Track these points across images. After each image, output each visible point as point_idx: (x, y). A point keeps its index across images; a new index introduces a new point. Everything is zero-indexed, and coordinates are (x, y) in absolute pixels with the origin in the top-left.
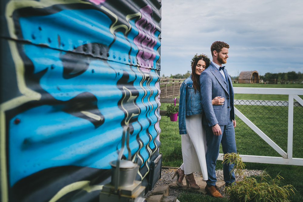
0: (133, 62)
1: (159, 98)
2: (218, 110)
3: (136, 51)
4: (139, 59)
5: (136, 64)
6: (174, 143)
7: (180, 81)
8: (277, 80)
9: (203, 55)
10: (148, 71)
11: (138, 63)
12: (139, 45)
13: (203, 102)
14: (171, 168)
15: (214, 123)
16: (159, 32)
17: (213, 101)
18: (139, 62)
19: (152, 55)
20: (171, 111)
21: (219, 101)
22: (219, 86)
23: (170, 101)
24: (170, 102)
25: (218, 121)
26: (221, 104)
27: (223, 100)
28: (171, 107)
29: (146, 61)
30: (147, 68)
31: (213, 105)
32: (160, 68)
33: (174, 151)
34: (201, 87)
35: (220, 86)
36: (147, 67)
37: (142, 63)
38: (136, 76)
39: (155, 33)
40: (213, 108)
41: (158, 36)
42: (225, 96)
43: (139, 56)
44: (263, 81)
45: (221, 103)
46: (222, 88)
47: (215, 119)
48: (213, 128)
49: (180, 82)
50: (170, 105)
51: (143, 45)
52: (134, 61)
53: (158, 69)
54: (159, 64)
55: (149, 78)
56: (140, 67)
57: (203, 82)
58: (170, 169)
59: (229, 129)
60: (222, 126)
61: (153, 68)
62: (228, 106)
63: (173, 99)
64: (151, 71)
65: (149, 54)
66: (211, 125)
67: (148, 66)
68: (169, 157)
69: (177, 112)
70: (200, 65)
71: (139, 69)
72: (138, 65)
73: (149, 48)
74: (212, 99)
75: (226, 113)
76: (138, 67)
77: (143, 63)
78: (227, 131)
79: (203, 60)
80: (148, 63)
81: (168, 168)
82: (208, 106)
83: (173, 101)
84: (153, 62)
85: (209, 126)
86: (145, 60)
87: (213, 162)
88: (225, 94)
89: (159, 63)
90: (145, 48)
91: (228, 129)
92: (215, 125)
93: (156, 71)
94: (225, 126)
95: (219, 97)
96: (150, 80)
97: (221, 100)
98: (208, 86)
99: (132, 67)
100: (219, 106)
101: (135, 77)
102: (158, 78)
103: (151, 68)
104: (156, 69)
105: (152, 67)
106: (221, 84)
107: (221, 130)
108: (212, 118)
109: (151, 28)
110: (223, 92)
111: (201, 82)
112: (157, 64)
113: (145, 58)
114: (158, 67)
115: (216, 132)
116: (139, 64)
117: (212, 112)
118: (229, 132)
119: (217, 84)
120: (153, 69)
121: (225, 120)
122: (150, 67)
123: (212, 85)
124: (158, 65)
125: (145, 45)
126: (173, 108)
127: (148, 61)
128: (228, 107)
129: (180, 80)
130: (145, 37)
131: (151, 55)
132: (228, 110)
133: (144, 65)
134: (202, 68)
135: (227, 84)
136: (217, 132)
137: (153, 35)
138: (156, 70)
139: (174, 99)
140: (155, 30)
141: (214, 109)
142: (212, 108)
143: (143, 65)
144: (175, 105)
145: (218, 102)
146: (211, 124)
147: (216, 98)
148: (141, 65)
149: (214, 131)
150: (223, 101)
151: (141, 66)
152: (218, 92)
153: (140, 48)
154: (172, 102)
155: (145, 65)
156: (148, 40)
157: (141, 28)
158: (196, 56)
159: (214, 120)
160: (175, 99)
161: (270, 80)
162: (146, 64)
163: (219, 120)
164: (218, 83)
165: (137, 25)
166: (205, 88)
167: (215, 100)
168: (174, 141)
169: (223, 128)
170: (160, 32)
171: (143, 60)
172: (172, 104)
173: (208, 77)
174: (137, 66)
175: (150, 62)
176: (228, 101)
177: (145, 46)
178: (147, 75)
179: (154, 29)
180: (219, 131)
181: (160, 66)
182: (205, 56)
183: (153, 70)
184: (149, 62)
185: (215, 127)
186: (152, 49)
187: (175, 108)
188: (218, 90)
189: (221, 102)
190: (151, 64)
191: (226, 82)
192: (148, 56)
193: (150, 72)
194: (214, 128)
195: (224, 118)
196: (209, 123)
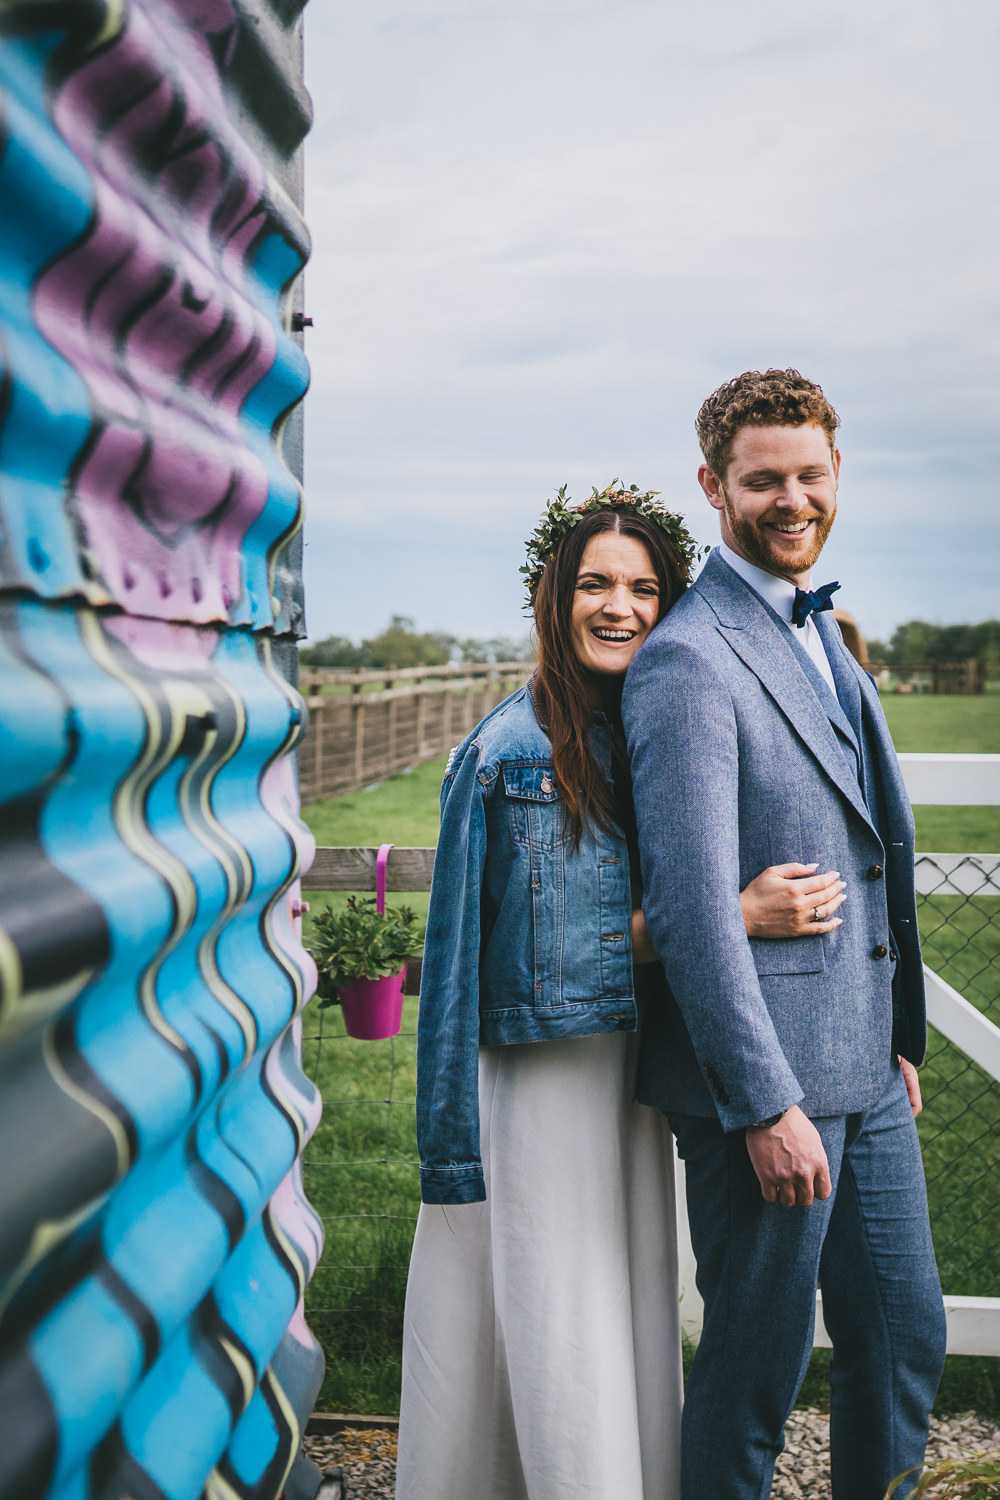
0: (38, 561)
1: (295, 913)
2: (798, 981)
3: (68, 420)
4: (100, 515)
5: (64, 579)
6: (357, 1175)
7: (356, 689)
8: (981, 671)
9: (617, 488)
10: (191, 653)
11: (87, 570)
12: (99, 365)
13: (666, 911)
14: (360, 1426)
15: (769, 1101)
16: (293, 254)
17: (750, 902)
18: (106, 555)
19: (235, 484)
20: (350, 961)
21: (802, 902)
22: (799, 772)
23: (340, 872)
24: (341, 882)
25: (801, 1075)
26: (814, 927)
27: (833, 890)
28: (354, 925)
29: (169, 542)
30: (186, 624)
31: (751, 939)
32: (300, 618)
33: (382, 1270)
34: (639, 775)
35: (807, 768)
36: (180, 605)
37: (136, 569)
38: (73, 733)
39: (253, 257)
40: (757, 962)
41: (285, 288)
42: (846, 852)
43: (99, 490)
44: (891, 678)
45: (814, 919)
46: (818, 788)
47: (778, 1063)
48: (757, 1146)
49: (357, 698)
50: (340, 908)
51: (140, 367)
52: (47, 547)
53: (282, 628)
54: (288, 577)
55: (211, 737)
56: (112, 610)
57: (657, 735)
58: (351, 1433)
59: (877, 1132)
60: (834, 1118)
61: (243, 616)
62: (872, 940)
63: (367, 857)
64: (222, 652)
65: (203, 467)
66: (746, 1122)
67: (197, 597)
68: (338, 1324)
69: (401, 967)
70: (604, 582)
71: (110, 639)
72: (96, 595)
73: (196, 398)
74: (742, 889)
75: (862, 1000)
76: (89, 620)
77: (145, 561)
78: (868, 1157)
79: (627, 532)
80: (193, 565)
81: (342, 1425)
82: (717, 953)
83: (361, 869)
84: (236, 555)
85: (727, 1123)
86: (168, 529)
87: (758, 1434)
88: (845, 839)
89: (288, 566)
90: (167, 403)
91: (872, 1138)
92: (778, 1118)
93: (266, 643)
94: (854, 1121)
95: (800, 868)
96: (222, 747)
97: (820, 896)
98: (706, 771)
99: (29, 613)
100: (800, 949)
101: (57, 740)
102: (286, 716)
103: (223, 615)
104: (269, 622)
105: (229, 604)
106: (815, 749)
107: (822, 1158)
108: (748, 1056)
109: (217, 195)
110: (832, 821)
111: (638, 733)
112: (278, 581)
113: (163, 515)
114: (282, 601)
115: (782, 1180)
116: (102, 582)
117: (753, 1002)
118: (884, 1156)
119: (778, 749)
120: (245, 628)
121: (857, 1065)
122: (211, 608)
123: (734, 757)
124: (279, 589)
125: (166, 370)
126: (370, 935)
127: (192, 544)
128: (876, 954)
129: (356, 679)
130: (164, 277)
131: (219, 482)
132: (877, 980)
133: (155, 589)
134: (623, 602)
135: (855, 742)
136: (799, 1180)
137: (232, 264)
138: (267, 632)
139: (375, 853)
140: (262, 217)
141: (761, 977)
142: (743, 967)
143: (147, 585)
144: (380, 902)
145: (794, 911)
146: (747, 1108)
147: (775, 876)
148: (129, 583)
149: (772, 1168)
150: (832, 906)
151: (121, 596)
152: (793, 818)
153: (112, 398)
154: (357, 883)
155: (166, 592)
156: (188, 313)
157: (112, 159)
158: (558, 507)
159: (773, 1074)
160: (382, 857)
161: (936, 672)
162: (171, 580)
163: (805, 1066)
164: (789, 743)
165: (66, 114)
166: (684, 789)
167: (760, 893)
168: (359, 1162)
169: (839, 1132)
170: (303, 257)
171: (142, 536)
172: (360, 897)
173: (701, 686)
174: (75, 603)
175: (208, 553)
176: (870, 898)
177: (163, 384)
178: (190, 702)
179: (246, 209)
180: (808, 1171)
181: (298, 595)
182: (640, 494)
183: (243, 639)
184: (201, 559)
185: (775, 1131)
186: (225, 416)
187: (387, 928)
188: (794, 802)
189: (821, 912)
190: (224, 575)
191: (849, 732)
192: (190, 493)
193: (212, 657)
194: (763, 1144)
195: (845, 1052)
196: (725, 1101)
